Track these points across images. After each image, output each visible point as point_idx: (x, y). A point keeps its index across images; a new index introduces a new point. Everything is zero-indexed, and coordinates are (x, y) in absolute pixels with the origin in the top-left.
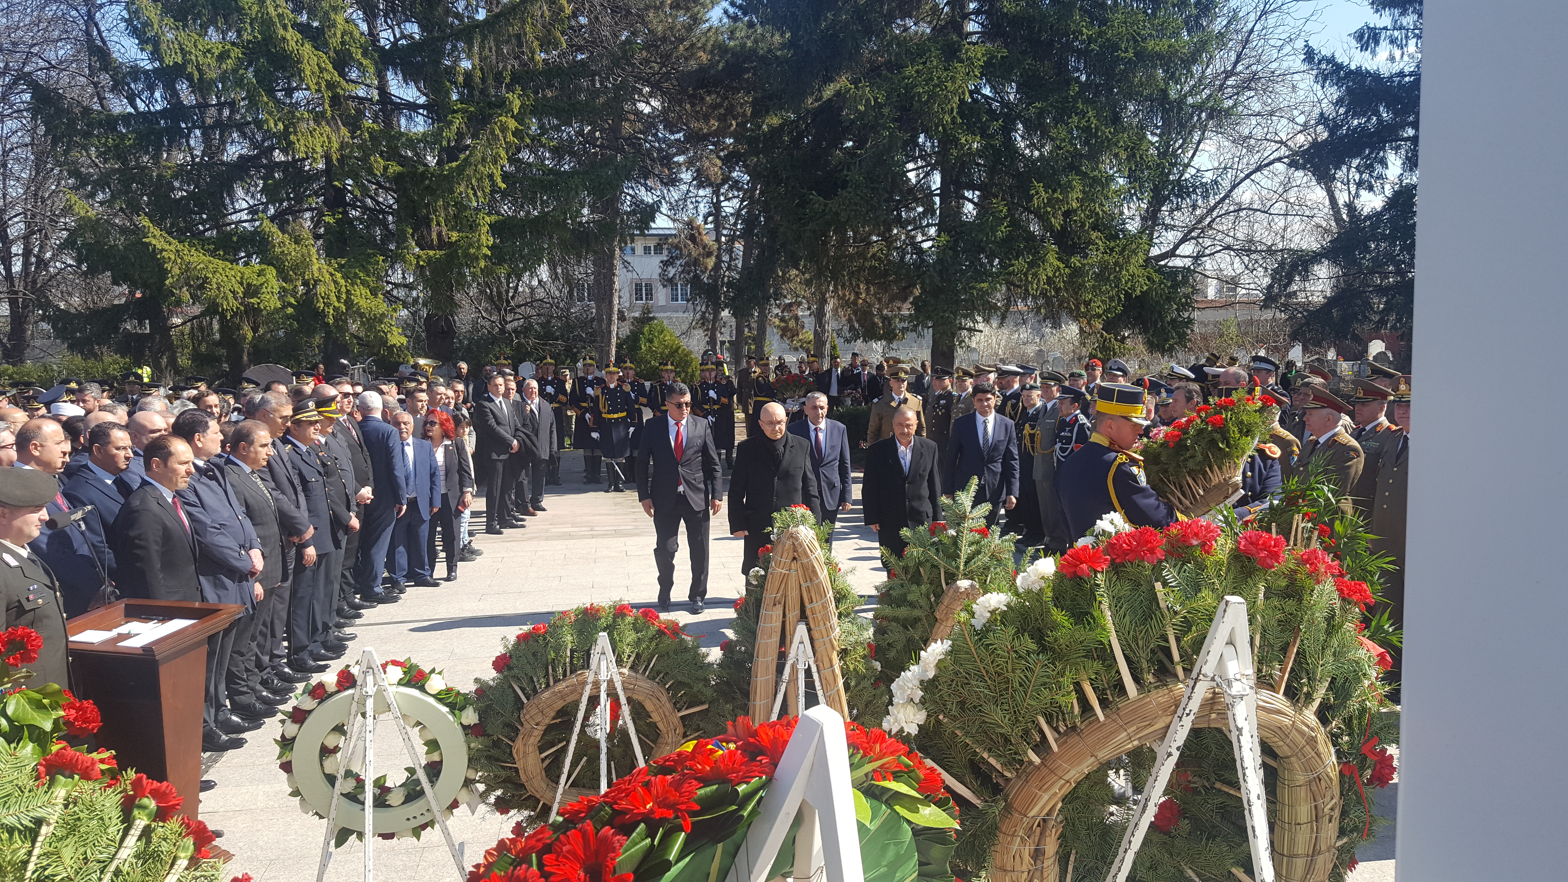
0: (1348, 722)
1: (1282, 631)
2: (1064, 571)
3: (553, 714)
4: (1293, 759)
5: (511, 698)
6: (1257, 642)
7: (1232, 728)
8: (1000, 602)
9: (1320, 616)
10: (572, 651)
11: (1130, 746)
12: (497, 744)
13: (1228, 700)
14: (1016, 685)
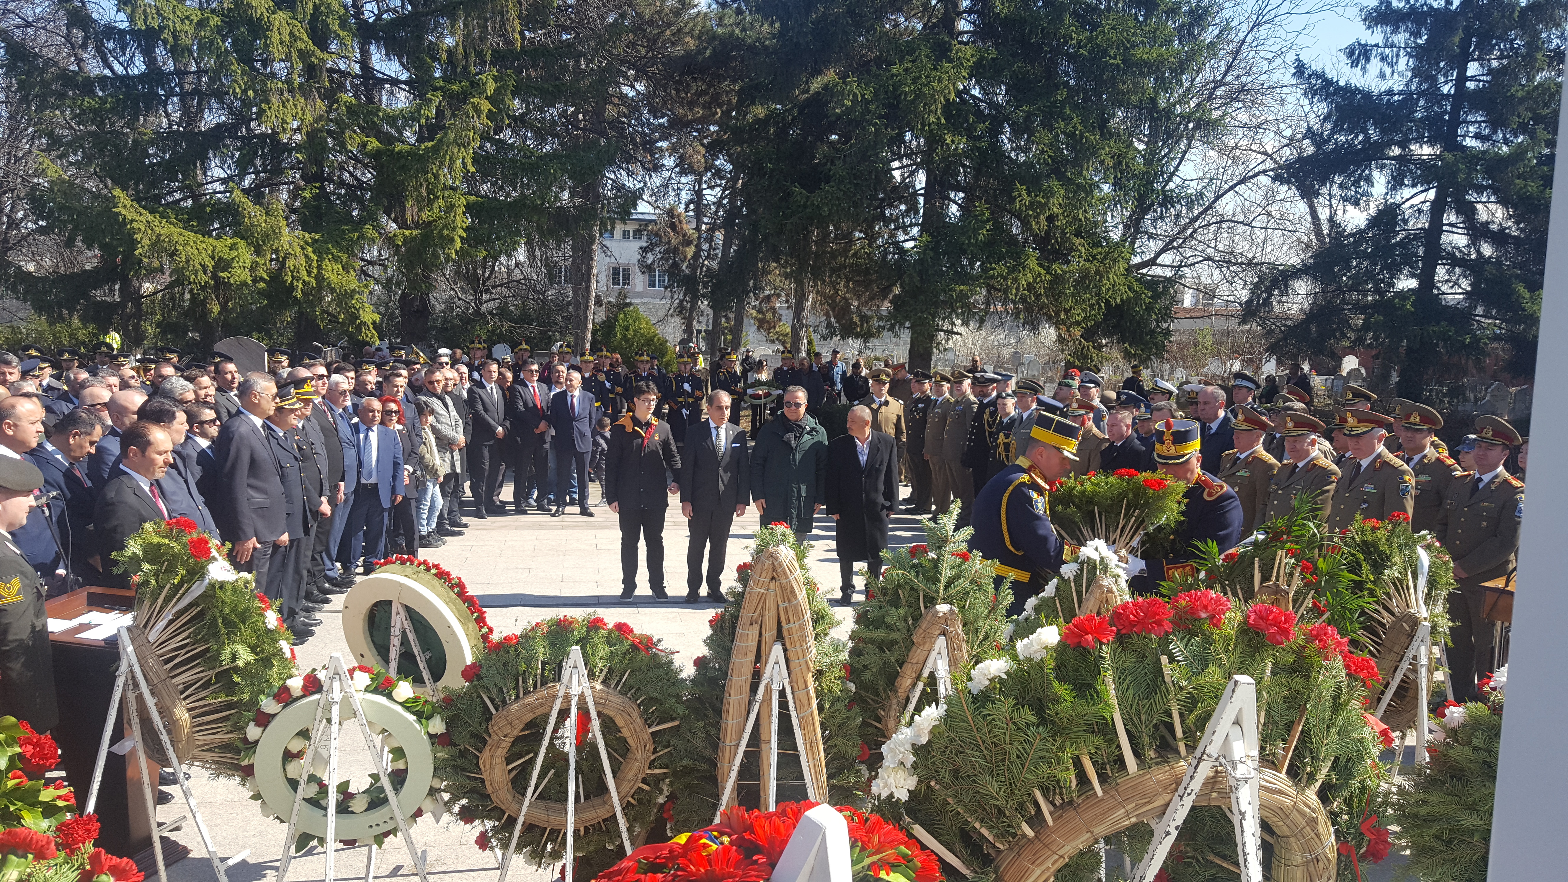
0: (1348, 802)
1: (1288, 708)
2: (1068, 642)
3: (521, 726)
4: (1292, 839)
5: (480, 708)
6: (1262, 721)
7: (1235, 809)
8: (999, 670)
9: (1327, 694)
10: (543, 663)
11: (1127, 823)
12: (463, 754)
13: (1232, 783)
14: (1014, 757)
